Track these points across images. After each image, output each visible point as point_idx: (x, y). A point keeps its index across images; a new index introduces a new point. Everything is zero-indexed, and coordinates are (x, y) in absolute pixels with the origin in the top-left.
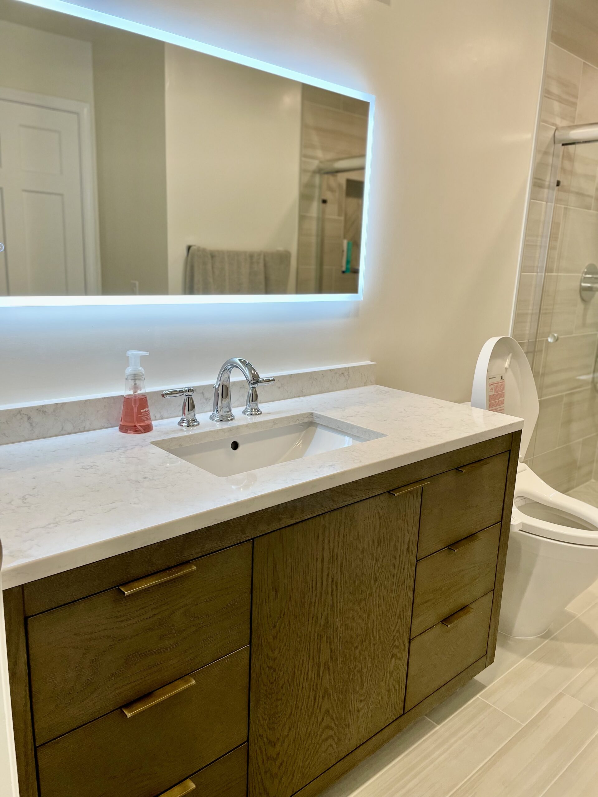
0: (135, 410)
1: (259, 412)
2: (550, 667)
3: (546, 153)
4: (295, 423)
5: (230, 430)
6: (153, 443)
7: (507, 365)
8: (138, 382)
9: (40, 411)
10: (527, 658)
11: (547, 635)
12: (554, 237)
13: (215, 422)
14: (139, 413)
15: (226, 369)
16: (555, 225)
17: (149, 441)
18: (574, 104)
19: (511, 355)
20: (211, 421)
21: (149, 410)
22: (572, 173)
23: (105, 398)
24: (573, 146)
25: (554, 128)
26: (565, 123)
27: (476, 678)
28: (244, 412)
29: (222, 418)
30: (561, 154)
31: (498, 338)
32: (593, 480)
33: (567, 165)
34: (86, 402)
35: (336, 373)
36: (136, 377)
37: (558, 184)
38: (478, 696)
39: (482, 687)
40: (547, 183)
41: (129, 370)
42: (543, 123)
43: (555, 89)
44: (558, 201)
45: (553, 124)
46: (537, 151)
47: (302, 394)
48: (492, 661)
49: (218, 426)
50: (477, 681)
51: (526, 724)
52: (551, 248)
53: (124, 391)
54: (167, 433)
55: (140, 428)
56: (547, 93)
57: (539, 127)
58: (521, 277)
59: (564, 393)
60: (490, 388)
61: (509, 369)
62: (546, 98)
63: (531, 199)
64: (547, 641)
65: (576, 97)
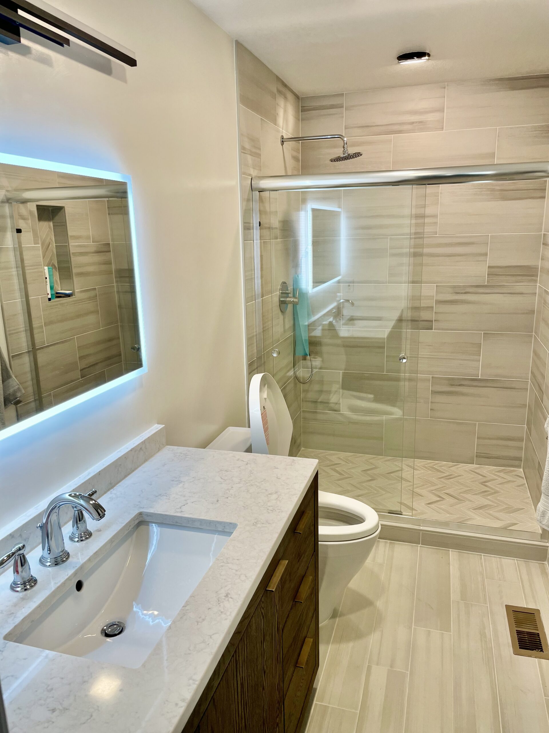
1: (89, 534)
2: (351, 644)
3: (248, 199)
4: (128, 531)
7: (265, 395)
10: (332, 644)
11: (335, 614)
12: (262, 267)
15: (55, 508)
16: (261, 258)
18: (259, 155)
25: (250, 178)
26: (256, 174)
28: (72, 539)
29: (56, 561)
30: (257, 198)
32: (303, 449)
35: (135, 451)
37: (259, 224)
38: (315, 701)
42: (243, 173)
43: (247, 145)
44: (261, 238)
45: (250, 175)
46: (243, 199)
51: (359, 710)
52: (262, 277)
56: (243, 149)
57: (241, 178)
58: (246, 307)
61: (267, 400)
62: (242, 154)
63: (244, 241)
64: (337, 619)
65: (260, 149)
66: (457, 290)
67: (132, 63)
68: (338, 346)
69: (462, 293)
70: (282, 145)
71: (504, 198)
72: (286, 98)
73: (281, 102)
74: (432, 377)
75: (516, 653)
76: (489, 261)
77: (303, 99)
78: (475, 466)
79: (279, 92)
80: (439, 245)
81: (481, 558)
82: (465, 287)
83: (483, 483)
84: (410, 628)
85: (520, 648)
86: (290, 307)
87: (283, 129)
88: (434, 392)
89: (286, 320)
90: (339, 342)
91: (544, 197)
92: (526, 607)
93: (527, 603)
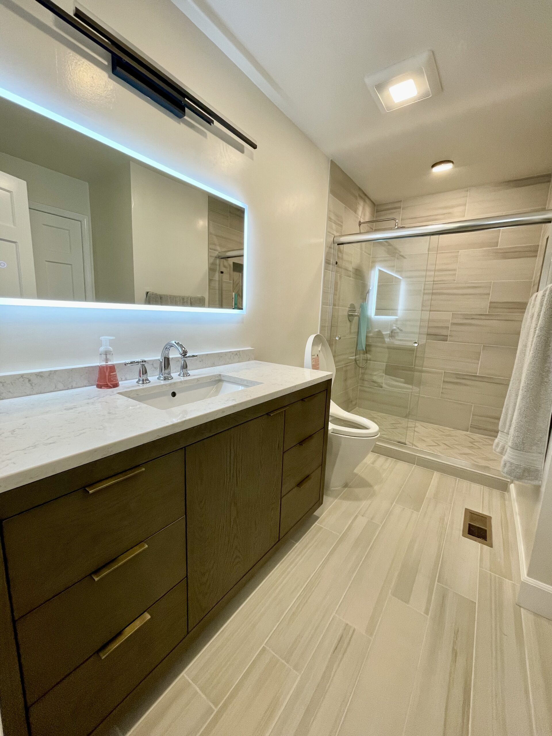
0: (107, 374)
1: (188, 375)
3: (330, 248)
4: (210, 380)
5: (170, 384)
6: (119, 393)
7: (319, 349)
8: (108, 356)
9: (38, 375)
10: (338, 499)
11: (346, 486)
12: (336, 289)
13: (161, 381)
14: (110, 375)
15: (167, 348)
16: (336, 283)
17: (115, 392)
18: (341, 226)
19: (321, 344)
20: (158, 380)
21: (116, 374)
22: (342, 259)
23: (86, 367)
24: (342, 245)
25: (333, 236)
26: (338, 234)
27: (315, 514)
28: (179, 375)
29: (165, 378)
30: (337, 249)
31: (315, 335)
32: (357, 408)
33: (340, 255)
34: (72, 370)
35: (233, 354)
36: (106, 353)
37: (337, 263)
38: (316, 523)
39: (317, 518)
40: (331, 262)
41: (102, 349)
42: (328, 233)
43: (333, 217)
44: (337, 272)
45: (333, 234)
46: (327, 246)
47: (213, 365)
48: (322, 503)
49: (163, 382)
50: (315, 515)
51: (341, 535)
52: (335, 294)
53: (99, 362)
54: (129, 388)
55: (111, 385)
56: (329, 219)
57: (327, 235)
58: (322, 307)
59: (343, 366)
60: (312, 361)
61: (321, 352)
62: (328, 221)
63: (325, 269)
64: (346, 489)
65: (342, 223)
66: (466, 317)
67: (254, 146)
68: (384, 348)
69: (469, 319)
70: (359, 226)
71: (505, 258)
72: (365, 201)
73: (362, 203)
74: (444, 372)
75: (463, 535)
76: (491, 299)
77: (378, 205)
78: (468, 433)
79: (361, 197)
80: (456, 288)
81: (456, 481)
82: (471, 315)
83: (471, 443)
84: (392, 504)
85: (468, 534)
86: (356, 318)
87: (361, 218)
88: (444, 382)
89: (352, 326)
90: (385, 345)
91: (536, 256)
92: (481, 513)
93: (483, 511)
